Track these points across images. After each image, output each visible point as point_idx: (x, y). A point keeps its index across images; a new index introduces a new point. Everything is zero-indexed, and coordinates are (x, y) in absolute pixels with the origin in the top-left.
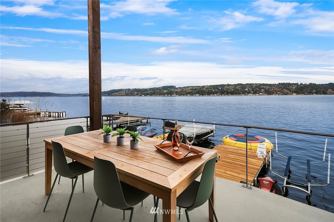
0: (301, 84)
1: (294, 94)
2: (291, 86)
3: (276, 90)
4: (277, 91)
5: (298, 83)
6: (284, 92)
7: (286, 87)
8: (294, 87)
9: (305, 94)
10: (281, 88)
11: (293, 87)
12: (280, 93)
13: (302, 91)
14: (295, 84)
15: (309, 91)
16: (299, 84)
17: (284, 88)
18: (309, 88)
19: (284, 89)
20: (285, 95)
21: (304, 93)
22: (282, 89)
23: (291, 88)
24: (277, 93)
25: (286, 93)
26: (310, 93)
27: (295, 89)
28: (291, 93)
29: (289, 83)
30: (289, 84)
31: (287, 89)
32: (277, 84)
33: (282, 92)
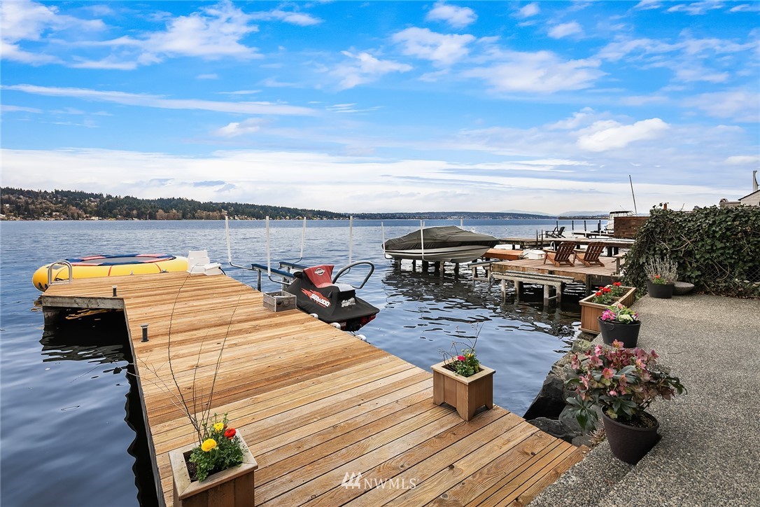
0: (109, 197)
1: (93, 218)
2: (87, 200)
3: (47, 209)
4: (52, 211)
5: (101, 195)
6: (69, 213)
7: (74, 202)
8: (94, 202)
9: (117, 219)
10: (61, 202)
11: (92, 202)
12: (59, 216)
13: (111, 213)
14: (96, 196)
15: (125, 212)
16: (105, 196)
17: (69, 203)
18: (126, 206)
19: (71, 207)
20: (74, 219)
21: (115, 217)
22: (65, 206)
23: (87, 204)
24: (50, 215)
25: (76, 215)
26: (128, 216)
27: (97, 206)
28: (87, 217)
29: (81, 192)
30: (82, 196)
31: (77, 205)
32: (49, 191)
33: (65, 213)
